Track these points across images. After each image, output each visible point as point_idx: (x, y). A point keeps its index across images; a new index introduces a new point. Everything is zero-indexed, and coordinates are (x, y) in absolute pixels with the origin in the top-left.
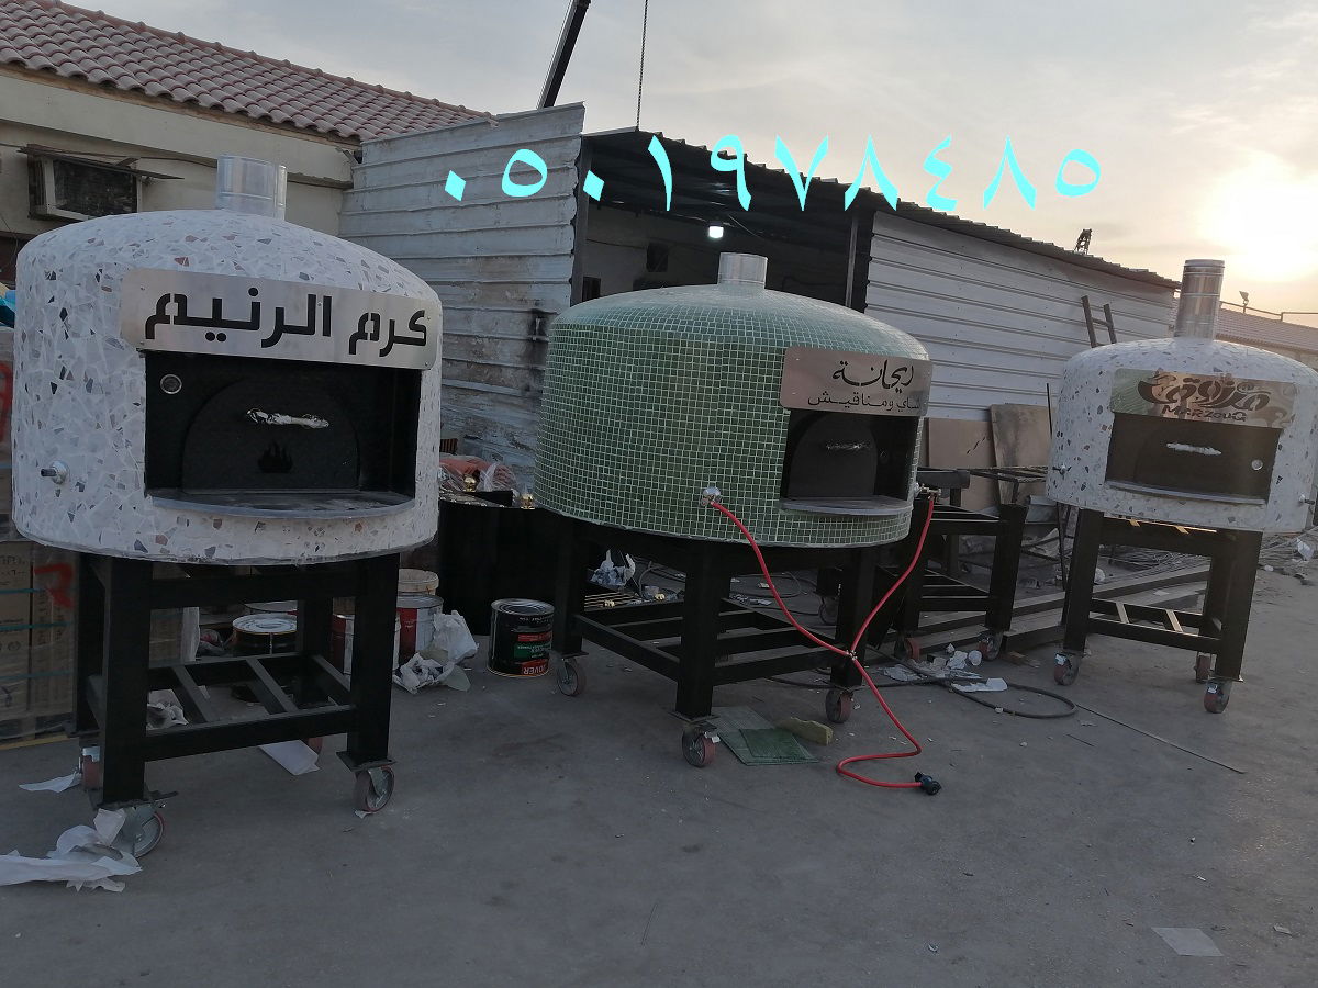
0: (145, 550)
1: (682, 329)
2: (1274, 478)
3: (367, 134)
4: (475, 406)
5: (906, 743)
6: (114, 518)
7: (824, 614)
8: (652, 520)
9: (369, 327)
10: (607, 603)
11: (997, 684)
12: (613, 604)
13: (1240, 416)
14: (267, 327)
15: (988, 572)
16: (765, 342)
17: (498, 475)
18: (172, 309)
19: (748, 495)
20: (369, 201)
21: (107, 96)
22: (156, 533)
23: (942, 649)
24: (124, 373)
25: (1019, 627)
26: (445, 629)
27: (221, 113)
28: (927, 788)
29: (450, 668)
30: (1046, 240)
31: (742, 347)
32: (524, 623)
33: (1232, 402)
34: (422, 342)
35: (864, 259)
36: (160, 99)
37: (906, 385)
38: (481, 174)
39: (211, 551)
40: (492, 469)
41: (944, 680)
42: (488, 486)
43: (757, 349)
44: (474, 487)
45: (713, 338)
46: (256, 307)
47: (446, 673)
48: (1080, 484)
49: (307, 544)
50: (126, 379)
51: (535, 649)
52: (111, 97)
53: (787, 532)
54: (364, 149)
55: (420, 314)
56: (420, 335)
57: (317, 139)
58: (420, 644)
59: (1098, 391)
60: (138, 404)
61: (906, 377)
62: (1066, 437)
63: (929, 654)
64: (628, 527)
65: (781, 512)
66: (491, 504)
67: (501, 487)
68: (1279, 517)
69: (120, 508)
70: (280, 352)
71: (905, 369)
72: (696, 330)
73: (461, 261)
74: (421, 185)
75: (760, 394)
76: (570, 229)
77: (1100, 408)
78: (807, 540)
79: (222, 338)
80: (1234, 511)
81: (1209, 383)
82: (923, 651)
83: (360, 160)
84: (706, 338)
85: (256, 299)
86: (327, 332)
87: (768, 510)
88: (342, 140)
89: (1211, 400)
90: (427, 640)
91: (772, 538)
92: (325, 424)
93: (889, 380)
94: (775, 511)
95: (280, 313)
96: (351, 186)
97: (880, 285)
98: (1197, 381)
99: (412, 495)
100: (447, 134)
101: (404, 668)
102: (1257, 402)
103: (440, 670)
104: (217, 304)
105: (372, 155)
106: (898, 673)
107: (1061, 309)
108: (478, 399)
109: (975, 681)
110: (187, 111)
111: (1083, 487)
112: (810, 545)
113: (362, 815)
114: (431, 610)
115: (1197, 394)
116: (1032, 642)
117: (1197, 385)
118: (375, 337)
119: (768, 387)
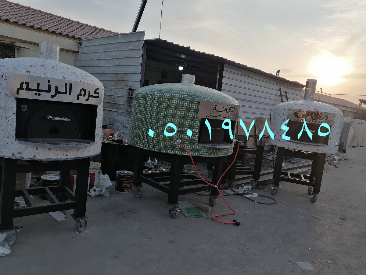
0: (14, 155)
1: (171, 95)
2: (329, 139)
3: (83, 38)
4: (112, 115)
5: (231, 211)
6: (6, 146)
7: (209, 175)
8: (162, 148)
9: (83, 93)
10: (149, 172)
11: (256, 195)
12: (151, 172)
13: (321, 122)
14: (53, 92)
15: (253, 164)
16: (194, 99)
17: (119, 135)
18: (25, 86)
19: (189, 142)
20: (83, 57)
21: (6, 24)
22: (18, 151)
23: (241, 185)
24: (10, 104)
25: (262, 179)
26: (103, 179)
27: (41, 30)
28: (237, 224)
29: (104, 190)
30: (270, 73)
31: (188, 101)
32: (125, 177)
33: (319, 118)
34: (98, 97)
35: (221, 77)
36: (22, 25)
37: (232, 112)
38: (115, 50)
39: (35, 156)
40: (117, 133)
41: (241, 194)
42: (116, 138)
43: (192, 101)
44: (112, 138)
45: (180, 98)
46: (50, 86)
47: (103, 192)
48: (279, 140)
49: (63, 155)
50: (10, 106)
51: (128, 185)
52: (8, 24)
53: (200, 152)
54: (82, 42)
55: (98, 89)
56: (97, 95)
57: (69, 39)
58: (95, 183)
59: (284, 114)
60: (14, 113)
61: (232, 110)
62: (275, 127)
63: (237, 186)
64: (155, 150)
65: (198, 147)
66: (116, 143)
67: (119, 139)
68: (330, 149)
69: (8, 144)
70: (57, 99)
71: (232, 107)
72: (175, 95)
73: (109, 75)
74: (98, 52)
75: (193, 114)
76: (140, 66)
77: (284, 119)
78: (205, 155)
79: (39, 95)
80: (319, 148)
81: (313, 113)
82: (236, 186)
83: (81, 45)
84: (178, 98)
85: (49, 84)
86: (70, 94)
87: (194, 146)
88: (76, 39)
89: (313, 118)
90: (98, 182)
91: (195, 154)
92: (69, 120)
93: (228, 110)
94: (197, 146)
95: (57, 88)
96: (78, 52)
97: (226, 84)
98: (310, 112)
99: (94, 141)
100: (106, 38)
101: (91, 190)
102: (325, 118)
103: (101, 191)
104: (38, 85)
105: (84, 44)
106: (229, 192)
107: (274, 92)
108: (113, 113)
109: (250, 194)
110: (31, 29)
111: (279, 141)
112: (206, 156)
113: (77, 233)
114: (99, 173)
115: (310, 116)
116: (265, 183)
117: (310, 113)
118: (84, 95)
119: (195, 112)
